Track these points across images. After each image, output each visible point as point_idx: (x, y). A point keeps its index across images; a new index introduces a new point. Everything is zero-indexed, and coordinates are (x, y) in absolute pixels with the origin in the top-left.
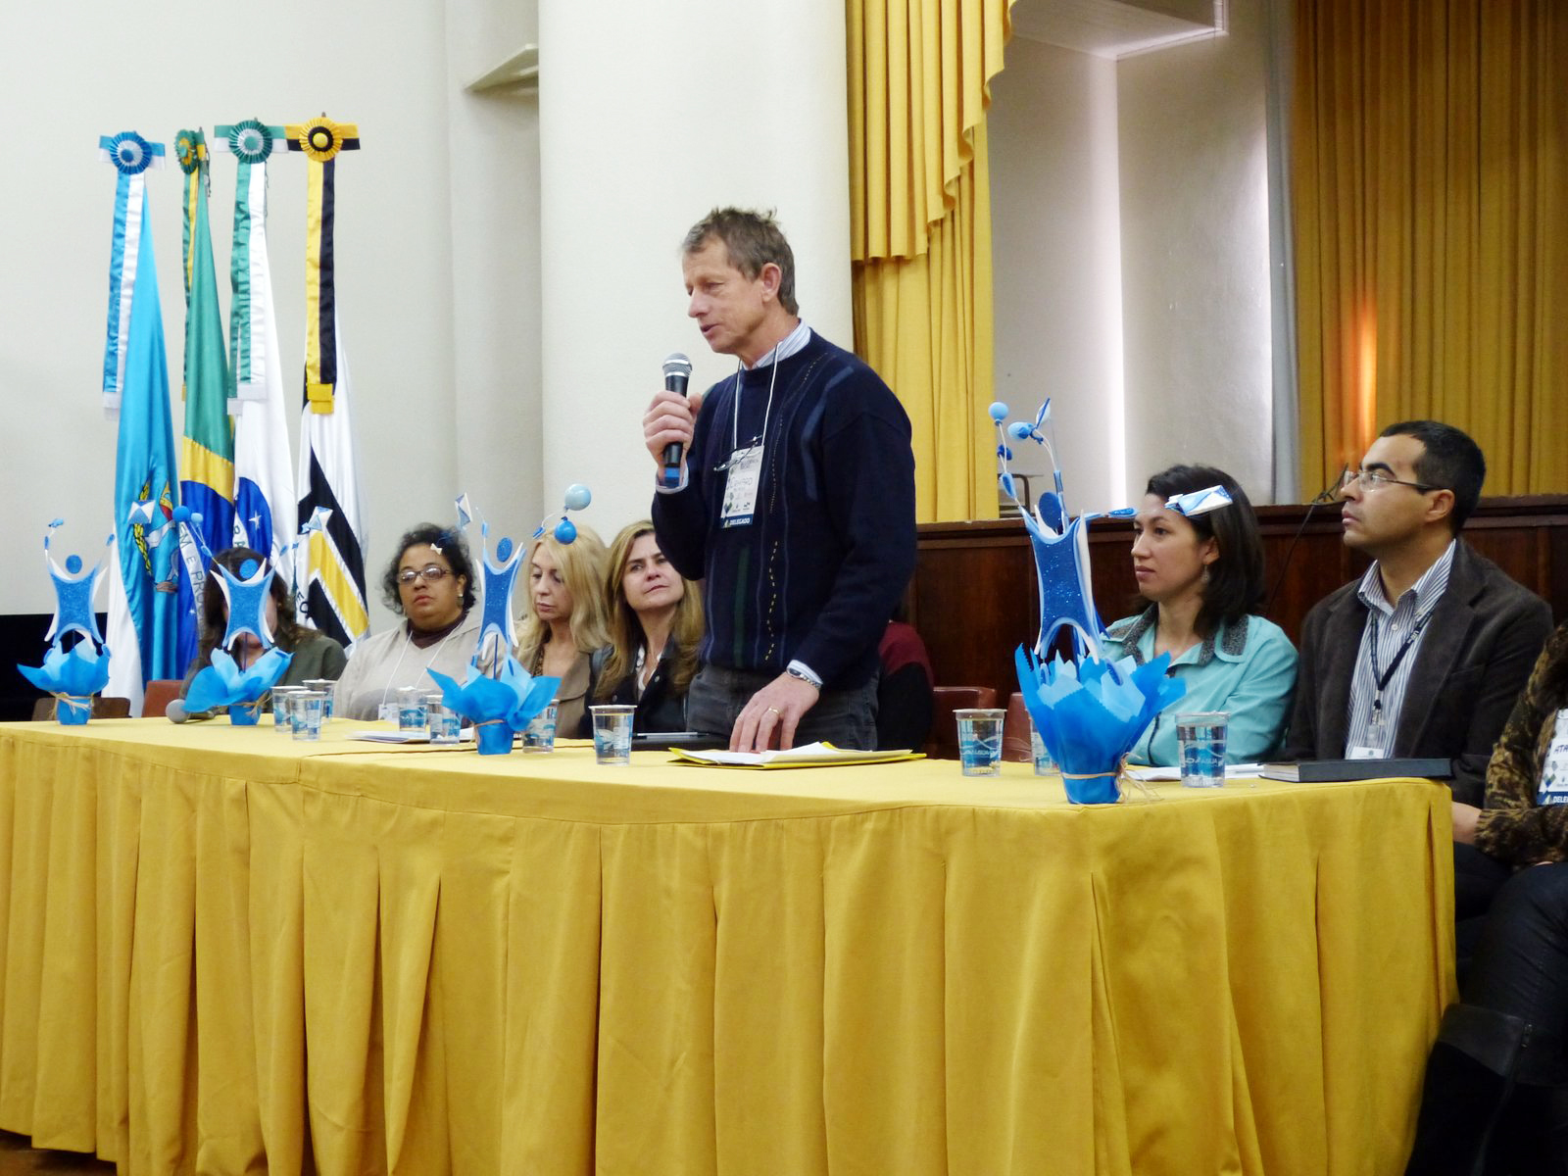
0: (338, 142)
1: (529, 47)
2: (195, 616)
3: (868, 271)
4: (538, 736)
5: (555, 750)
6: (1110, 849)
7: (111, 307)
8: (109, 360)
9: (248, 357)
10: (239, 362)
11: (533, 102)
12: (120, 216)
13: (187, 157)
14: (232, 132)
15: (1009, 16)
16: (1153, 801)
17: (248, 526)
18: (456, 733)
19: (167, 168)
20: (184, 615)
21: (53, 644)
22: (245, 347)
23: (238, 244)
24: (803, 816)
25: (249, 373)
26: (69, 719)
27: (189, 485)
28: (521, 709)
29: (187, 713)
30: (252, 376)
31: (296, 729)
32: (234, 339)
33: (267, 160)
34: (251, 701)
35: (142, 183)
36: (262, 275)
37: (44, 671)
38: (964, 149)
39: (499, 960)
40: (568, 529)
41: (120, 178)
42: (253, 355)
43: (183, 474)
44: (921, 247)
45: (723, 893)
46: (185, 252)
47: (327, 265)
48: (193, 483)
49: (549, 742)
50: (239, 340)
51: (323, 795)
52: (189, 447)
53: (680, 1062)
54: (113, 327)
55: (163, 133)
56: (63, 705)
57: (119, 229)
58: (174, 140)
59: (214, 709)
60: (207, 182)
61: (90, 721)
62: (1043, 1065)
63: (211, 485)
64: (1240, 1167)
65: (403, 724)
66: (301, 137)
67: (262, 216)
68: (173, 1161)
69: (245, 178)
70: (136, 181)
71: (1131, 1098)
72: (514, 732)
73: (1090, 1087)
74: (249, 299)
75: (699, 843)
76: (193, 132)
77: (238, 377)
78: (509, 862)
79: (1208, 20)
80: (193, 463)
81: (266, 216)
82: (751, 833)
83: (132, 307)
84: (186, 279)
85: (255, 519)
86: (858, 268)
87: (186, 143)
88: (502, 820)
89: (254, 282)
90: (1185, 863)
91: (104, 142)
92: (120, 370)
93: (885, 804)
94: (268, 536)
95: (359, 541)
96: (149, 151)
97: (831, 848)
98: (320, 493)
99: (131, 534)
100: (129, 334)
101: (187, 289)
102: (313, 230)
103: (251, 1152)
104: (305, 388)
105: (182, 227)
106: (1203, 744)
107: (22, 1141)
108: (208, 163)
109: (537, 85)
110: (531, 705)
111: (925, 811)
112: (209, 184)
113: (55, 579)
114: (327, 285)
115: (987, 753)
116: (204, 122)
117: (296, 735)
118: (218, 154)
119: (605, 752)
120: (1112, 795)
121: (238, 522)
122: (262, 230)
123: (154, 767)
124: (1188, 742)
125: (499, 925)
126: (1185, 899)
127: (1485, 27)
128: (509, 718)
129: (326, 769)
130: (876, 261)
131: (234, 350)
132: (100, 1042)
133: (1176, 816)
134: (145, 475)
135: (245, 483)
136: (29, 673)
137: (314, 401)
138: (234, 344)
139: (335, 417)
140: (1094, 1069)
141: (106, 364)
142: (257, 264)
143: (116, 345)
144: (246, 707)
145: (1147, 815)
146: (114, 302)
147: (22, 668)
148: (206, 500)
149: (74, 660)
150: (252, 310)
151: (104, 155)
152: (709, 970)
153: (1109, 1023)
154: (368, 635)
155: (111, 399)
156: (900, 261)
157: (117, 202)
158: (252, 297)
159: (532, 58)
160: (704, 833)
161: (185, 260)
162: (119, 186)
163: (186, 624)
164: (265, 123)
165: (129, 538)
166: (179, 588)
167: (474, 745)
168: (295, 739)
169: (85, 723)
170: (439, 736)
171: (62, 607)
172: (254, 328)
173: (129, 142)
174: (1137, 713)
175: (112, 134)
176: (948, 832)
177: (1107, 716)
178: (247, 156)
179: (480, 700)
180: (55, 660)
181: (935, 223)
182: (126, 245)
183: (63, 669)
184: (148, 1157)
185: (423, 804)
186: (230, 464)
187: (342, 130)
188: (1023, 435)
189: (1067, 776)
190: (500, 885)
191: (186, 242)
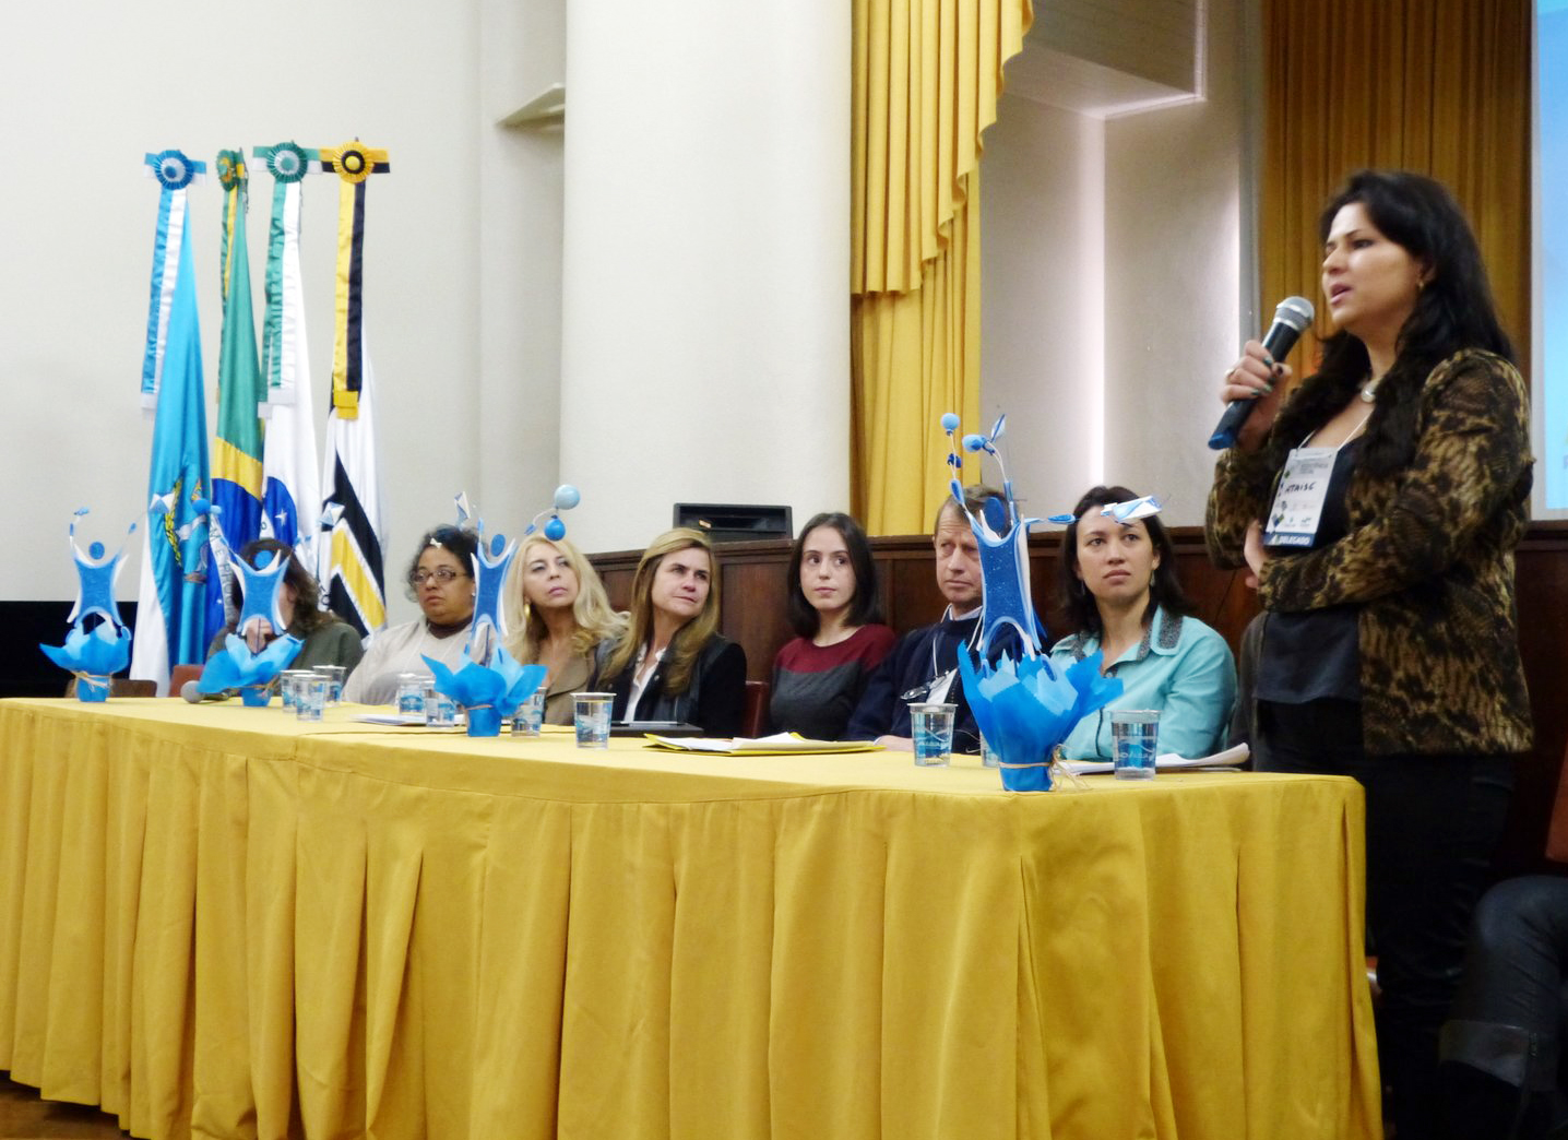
0: (370, 165)
1: (557, 86)
2: (222, 605)
3: (866, 304)
4: (525, 721)
5: (542, 735)
6: (1039, 834)
7: (151, 314)
8: (148, 364)
9: (279, 364)
10: (271, 368)
11: (559, 137)
12: (162, 228)
13: (227, 175)
14: (270, 153)
15: (1002, 72)
16: (1083, 791)
17: (275, 522)
18: (450, 717)
19: (208, 184)
20: (212, 604)
21: (76, 625)
22: (276, 354)
23: (272, 258)
24: (759, 798)
25: (280, 378)
26: (89, 696)
27: (220, 484)
28: (510, 695)
29: (202, 694)
30: (282, 382)
31: (300, 711)
32: (266, 347)
33: (303, 180)
34: (262, 683)
35: (184, 198)
36: (293, 288)
37: (65, 651)
38: (958, 193)
39: (475, 930)
40: (558, 526)
41: (163, 193)
42: (283, 362)
43: (215, 472)
44: (915, 284)
45: (683, 869)
46: (223, 264)
47: (355, 280)
48: (223, 481)
49: (536, 727)
50: (271, 349)
51: (318, 771)
52: (220, 448)
53: (640, 1027)
54: (152, 332)
55: (205, 152)
56: (83, 683)
57: (161, 240)
58: (216, 159)
59: (227, 691)
60: (245, 199)
61: (108, 699)
62: (971, 1037)
63: (241, 484)
64: (1155, 1135)
65: (404, 708)
66: (334, 160)
67: (295, 233)
68: (170, 1114)
69: (281, 195)
70: (178, 196)
71: (1054, 1068)
72: (501, 718)
73: (1014, 1057)
74: (281, 310)
75: (662, 822)
76: (233, 153)
77: (269, 383)
78: (486, 837)
79: (1186, 85)
80: (226, 462)
81: (300, 232)
82: (709, 815)
83: (171, 315)
84: (223, 289)
85: (282, 517)
86: (857, 302)
87: (226, 162)
88: (480, 797)
89: (286, 293)
90: (1109, 849)
91: (149, 159)
92: (158, 373)
93: (832, 788)
94: (294, 532)
95: (379, 539)
96: (191, 169)
97: (783, 827)
98: (344, 492)
99: (161, 527)
100: (167, 339)
101: (224, 299)
102: (344, 247)
103: (243, 1108)
104: (332, 395)
105: (220, 241)
106: (1136, 739)
107: (31, 1093)
108: (246, 181)
109: (563, 122)
110: (520, 691)
111: (869, 795)
112: (247, 202)
113: (79, 564)
114: (355, 299)
115: (938, 744)
116: (244, 143)
117: (302, 716)
118: (256, 172)
119: (585, 737)
120: (1044, 783)
121: (265, 518)
122: (296, 245)
123: (162, 743)
124: (1122, 738)
125: (476, 897)
126: (1109, 881)
127: (1437, 99)
128: (498, 703)
129: (320, 747)
130: (873, 295)
131: (266, 357)
132: (106, 1000)
133: (1104, 804)
134: (177, 472)
135: (273, 482)
136: (51, 652)
137: (341, 408)
138: (266, 352)
139: (359, 423)
140: (1018, 1041)
141: (145, 366)
142: (289, 277)
143: (154, 349)
144: (257, 689)
145: (1076, 803)
146: (154, 309)
147: (44, 647)
148: (235, 496)
149: (94, 641)
150: (284, 320)
151: (149, 171)
152: (667, 942)
153: (1033, 996)
154: (385, 627)
155: (148, 400)
156: (895, 295)
157: (160, 215)
158: (284, 308)
159: (559, 96)
160: (666, 812)
161: (223, 272)
162: (162, 200)
163: (214, 613)
164: (302, 145)
165: (160, 531)
166: (208, 579)
167: (465, 729)
168: (299, 719)
169: (104, 701)
170: (434, 720)
171: (85, 592)
172: (285, 337)
173: (172, 159)
174: (1070, 708)
175: (157, 151)
176: (891, 815)
177: (1041, 708)
178: (283, 176)
179: (470, 686)
180: (77, 640)
181: (929, 261)
182: (167, 256)
183: (83, 649)
184: (147, 1113)
185: (409, 782)
186: (259, 463)
187: (373, 154)
188: (976, 447)
189: (1003, 765)
190: (477, 859)
191: (224, 255)
